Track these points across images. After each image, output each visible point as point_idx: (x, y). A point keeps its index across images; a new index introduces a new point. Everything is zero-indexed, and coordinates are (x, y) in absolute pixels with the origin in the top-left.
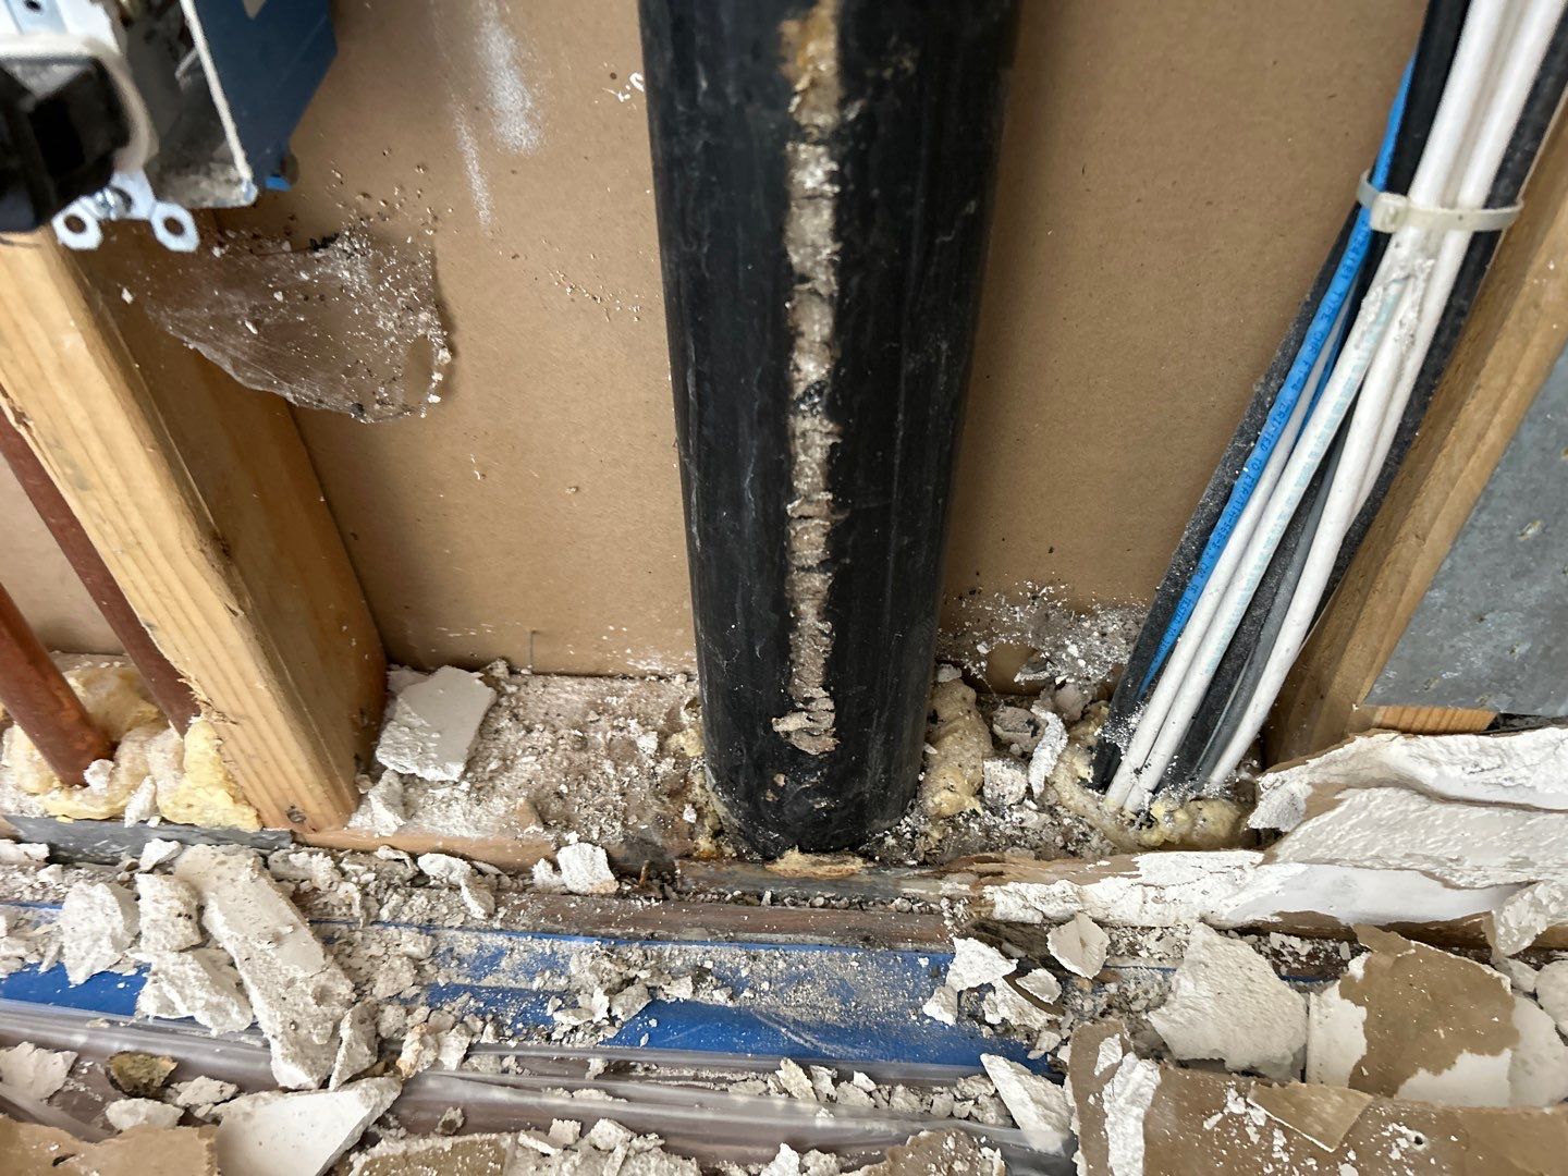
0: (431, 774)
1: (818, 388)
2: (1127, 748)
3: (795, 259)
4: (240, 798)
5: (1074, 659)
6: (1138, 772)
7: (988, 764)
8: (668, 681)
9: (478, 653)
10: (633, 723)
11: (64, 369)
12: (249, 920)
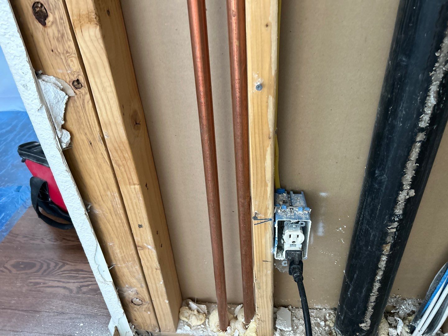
0: (285, 329)
1: (379, 280)
2: (417, 327)
3: (379, 266)
5: (404, 309)
6: (419, 331)
7: (389, 329)
8: (322, 310)
9: (286, 304)
10: (318, 319)
11: (266, 275)
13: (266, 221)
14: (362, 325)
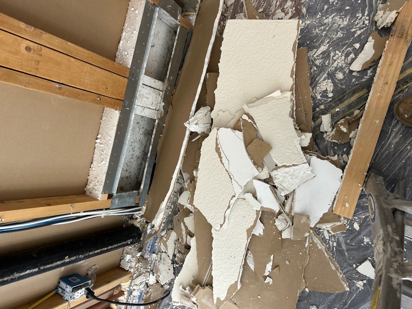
0: (129, 266)
4: (128, 281)
12: (138, 281)
13: (69, 304)
14: (129, 243)
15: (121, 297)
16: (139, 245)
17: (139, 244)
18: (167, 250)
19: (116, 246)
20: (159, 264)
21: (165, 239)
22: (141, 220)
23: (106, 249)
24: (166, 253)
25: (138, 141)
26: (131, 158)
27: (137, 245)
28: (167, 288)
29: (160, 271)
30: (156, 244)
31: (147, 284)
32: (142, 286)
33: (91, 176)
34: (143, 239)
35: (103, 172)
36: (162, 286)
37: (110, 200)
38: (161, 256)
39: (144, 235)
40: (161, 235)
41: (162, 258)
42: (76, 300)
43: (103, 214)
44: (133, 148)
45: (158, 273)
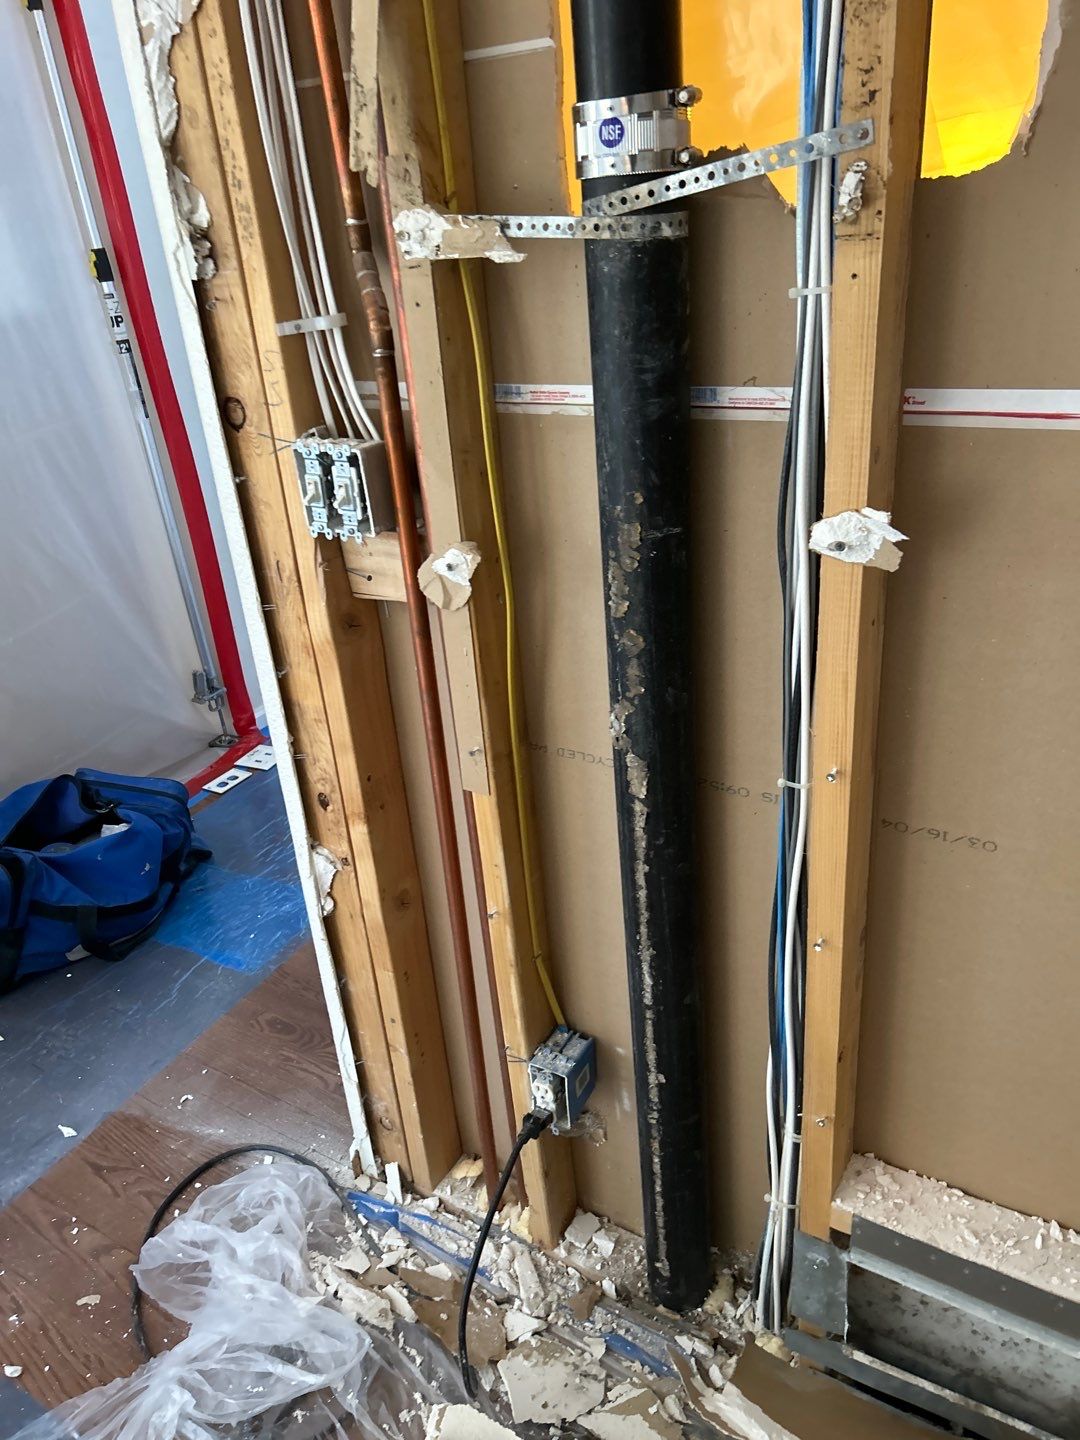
0: (577, 1244)
1: (660, 1192)
4: (530, 1233)
7: (726, 1303)
9: (601, 1212)
12: (523, 1267)
13: (521, 1061)
14: (658, 1265)
15: (487, 1200)
16: (641, 1294)
17: (645, 1293)
18: (612, 1411)
19: (660, 1222)
20: (566, 1364)
21: (652, 1410)
22: (730, 1321)
23: (658, 1189)
24: (603, 1404)
25: (1048, 1372)
26: (974, 1328)
27: (642, 1286)
28: (483, 1381)
29: (545, 1363)
30: (637, 1366)
31: (509, 1300)
32: (506, 1284)
33: (918, 1183)
34: (659, 1314)
35: (936, 1233)
36: (494, 1363)
37: (826, 1237)
38: (595, 1377)
39: (674, 1321)
40: (669, 1394)
41: (585, 1383)
42: (526, 1081)
43: (778, 1200)
44: (1016, 1344)
45: (540, 1354)
